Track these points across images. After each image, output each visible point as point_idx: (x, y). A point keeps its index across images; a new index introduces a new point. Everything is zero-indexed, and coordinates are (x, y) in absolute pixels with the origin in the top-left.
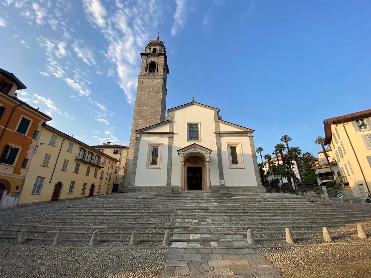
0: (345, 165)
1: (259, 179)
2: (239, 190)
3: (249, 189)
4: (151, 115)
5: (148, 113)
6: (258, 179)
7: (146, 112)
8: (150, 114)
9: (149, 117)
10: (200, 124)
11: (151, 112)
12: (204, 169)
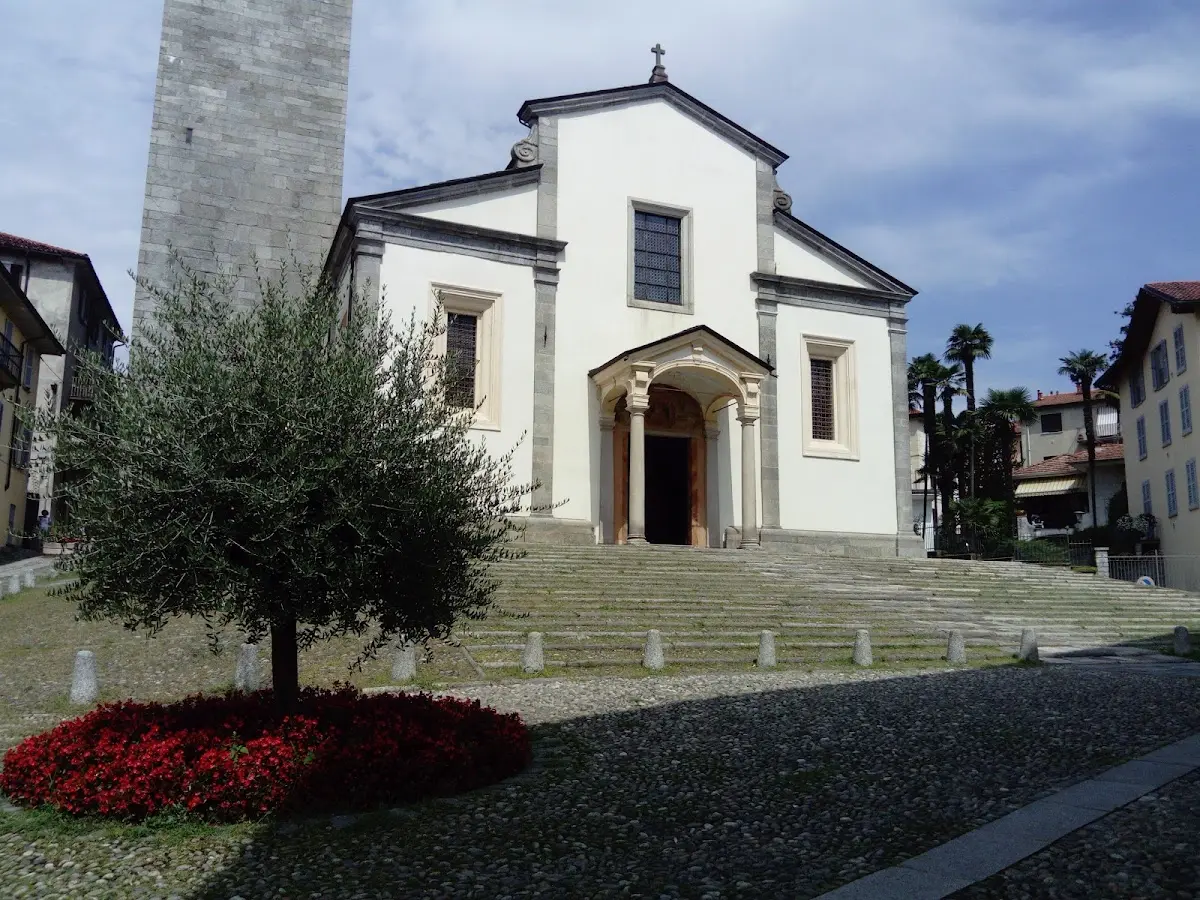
0: (1170, 477)
1: (907, 505)
2: (836, 546)
3: (870, 545)
4: (282, 68)
5: (264, 52)
6: (904, 509)
7: (253, 41)
8: (276, 56)
9: (268, 75)
10: (691, 219)
11: (286, 50)
12: (700, 452)
